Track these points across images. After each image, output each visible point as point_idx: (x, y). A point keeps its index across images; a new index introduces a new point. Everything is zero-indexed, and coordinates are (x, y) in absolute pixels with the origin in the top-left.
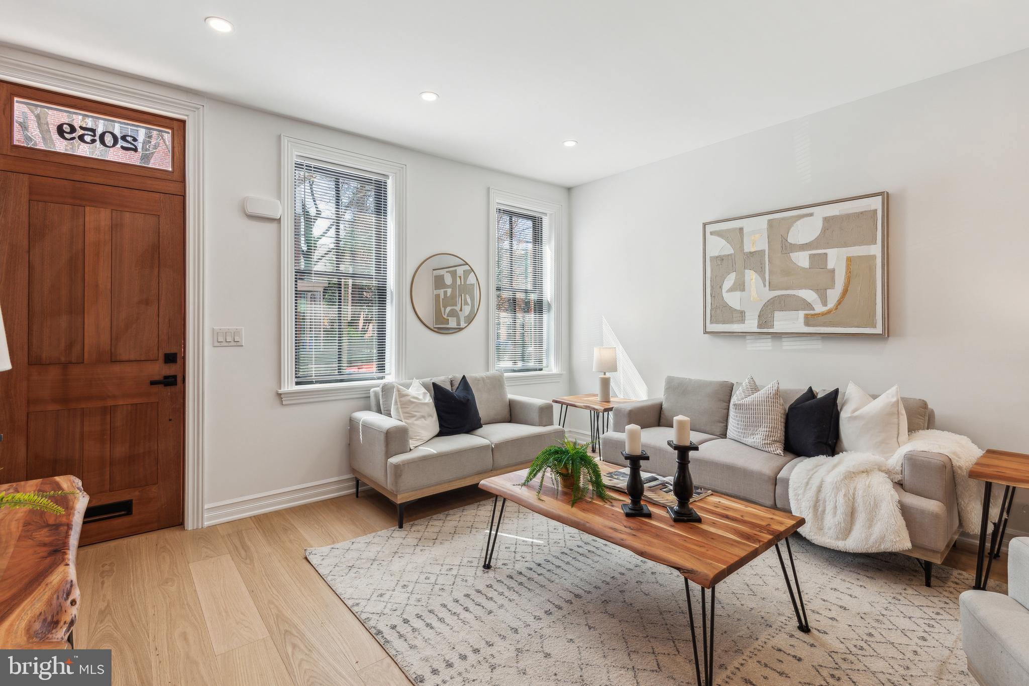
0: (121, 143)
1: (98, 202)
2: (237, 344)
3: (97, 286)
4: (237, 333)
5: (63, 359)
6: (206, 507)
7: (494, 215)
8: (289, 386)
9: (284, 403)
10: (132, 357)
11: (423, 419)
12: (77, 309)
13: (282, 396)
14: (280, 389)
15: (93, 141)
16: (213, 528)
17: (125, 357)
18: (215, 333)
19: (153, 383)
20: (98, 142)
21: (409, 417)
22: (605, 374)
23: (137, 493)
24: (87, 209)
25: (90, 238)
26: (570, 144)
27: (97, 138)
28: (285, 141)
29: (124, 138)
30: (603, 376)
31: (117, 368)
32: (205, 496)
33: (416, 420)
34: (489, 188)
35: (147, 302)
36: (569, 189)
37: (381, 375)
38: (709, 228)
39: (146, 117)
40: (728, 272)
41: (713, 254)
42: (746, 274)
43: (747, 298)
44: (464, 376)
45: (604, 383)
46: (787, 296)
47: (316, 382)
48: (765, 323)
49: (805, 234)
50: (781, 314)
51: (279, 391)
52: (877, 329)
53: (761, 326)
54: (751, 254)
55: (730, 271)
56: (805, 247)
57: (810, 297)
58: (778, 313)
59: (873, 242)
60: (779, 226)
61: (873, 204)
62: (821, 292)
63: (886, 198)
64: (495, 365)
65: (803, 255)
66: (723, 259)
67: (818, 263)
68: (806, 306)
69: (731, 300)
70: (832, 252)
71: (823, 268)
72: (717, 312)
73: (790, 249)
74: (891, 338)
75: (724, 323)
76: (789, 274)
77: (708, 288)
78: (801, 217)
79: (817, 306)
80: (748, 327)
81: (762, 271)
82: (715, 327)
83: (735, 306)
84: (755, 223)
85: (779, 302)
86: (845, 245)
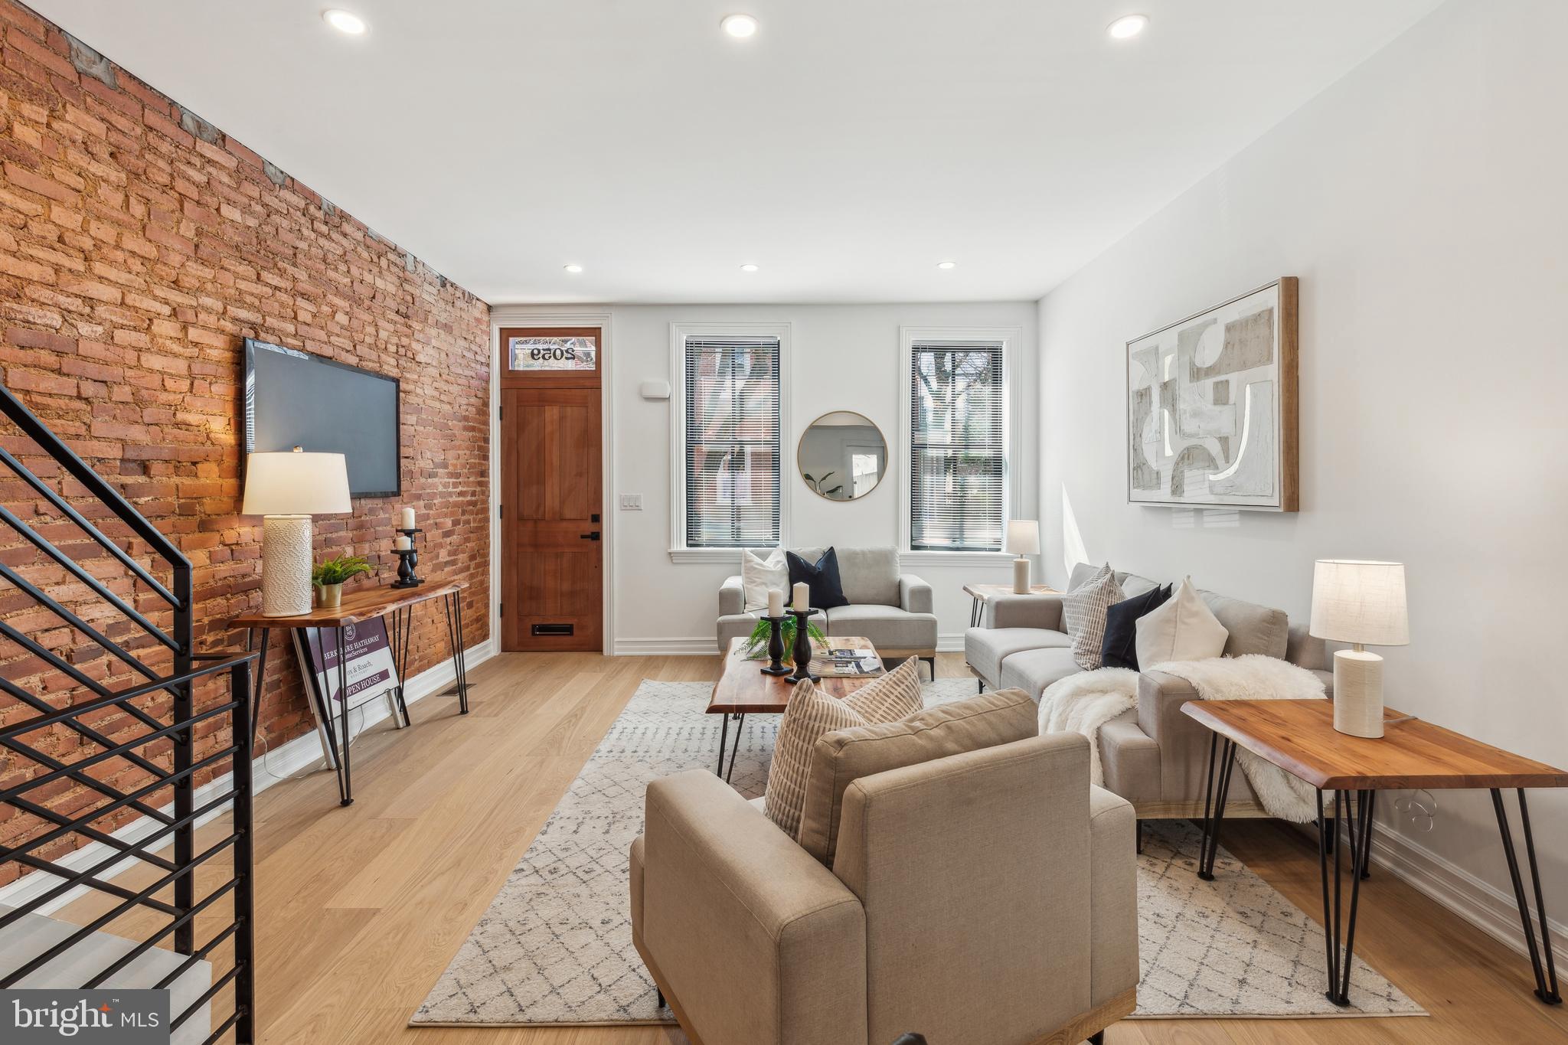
0: (565, 354)
1: (552, 402)
2: (638, 508)
3: (552, 464)
4: (637, 498)
5: (535, 517)
6: (616, 640)
7: (907, 354)
8: (679, 544)
9: (674, 561)
10: (572, 517)
11: (763, 586)
12: (541, 481)
13: (672, 555)
14: (670, 548)
15: (550, 357)
16: (619, 657)
17: (568, 516)
18: (622, 499)
19: (583, 537)
20: (552, 357)
21: (751, 582)
22: (1022, 557)
23: (576, 620)
24: (546, 407)
25: (548, 429)
26: (947, 266)
27: (552, 355)
28: (673, 328)
29: (567, 351)
30: (1019, 560)
31: (564, 524)
32: (615, 632)
33: (756, 586)
34: (900, 326)
35: (580, 475)
36: (1036, 302)
38: (1133, 349)
39: (579, 331)
40: (1146, 413)
41: (1135, 386)
42: (1161, 418)
43: (1161, 451)
44: (832, 548)
45: (1021, 569)
46: (1195, 447)
47: (708, 546)
48: (1177, 488)
49: (1210, 351)
50: (1190, 475)
51: (669, 551)
52: (1274, 499)
53: (1174, 493)
54: (1165, 386)
55: (1148, 412)
56: (1210, 371)
57: (1214, 448)
58: (1187, 474)
59: (1270, 360)
60: (1188, 342)
61: (1273, 299)
62: (1224, 441)
63: (1291, 288)
64: (912, 540)
65: (1208, 383)
66: (1143, 395)
67: (1221, 395)
68: (1211, 463)
69: (1149, 453)
70: (1233, 378)
71: (1226, 403)
72: (1139, 471)
73: (1197, 374)
74: (1301, 513)
75: (1145, 487)
76: (1196, 414)
77: (1131, 437)
78: (1206, 325)
79: (1220, 462)
80: (1164, 493)
81: (1173, 410)
82: (1137, 494)
83: (1153, 464)
84: (1171, 338)
85: (1188, 456)
86: (1244, 366)
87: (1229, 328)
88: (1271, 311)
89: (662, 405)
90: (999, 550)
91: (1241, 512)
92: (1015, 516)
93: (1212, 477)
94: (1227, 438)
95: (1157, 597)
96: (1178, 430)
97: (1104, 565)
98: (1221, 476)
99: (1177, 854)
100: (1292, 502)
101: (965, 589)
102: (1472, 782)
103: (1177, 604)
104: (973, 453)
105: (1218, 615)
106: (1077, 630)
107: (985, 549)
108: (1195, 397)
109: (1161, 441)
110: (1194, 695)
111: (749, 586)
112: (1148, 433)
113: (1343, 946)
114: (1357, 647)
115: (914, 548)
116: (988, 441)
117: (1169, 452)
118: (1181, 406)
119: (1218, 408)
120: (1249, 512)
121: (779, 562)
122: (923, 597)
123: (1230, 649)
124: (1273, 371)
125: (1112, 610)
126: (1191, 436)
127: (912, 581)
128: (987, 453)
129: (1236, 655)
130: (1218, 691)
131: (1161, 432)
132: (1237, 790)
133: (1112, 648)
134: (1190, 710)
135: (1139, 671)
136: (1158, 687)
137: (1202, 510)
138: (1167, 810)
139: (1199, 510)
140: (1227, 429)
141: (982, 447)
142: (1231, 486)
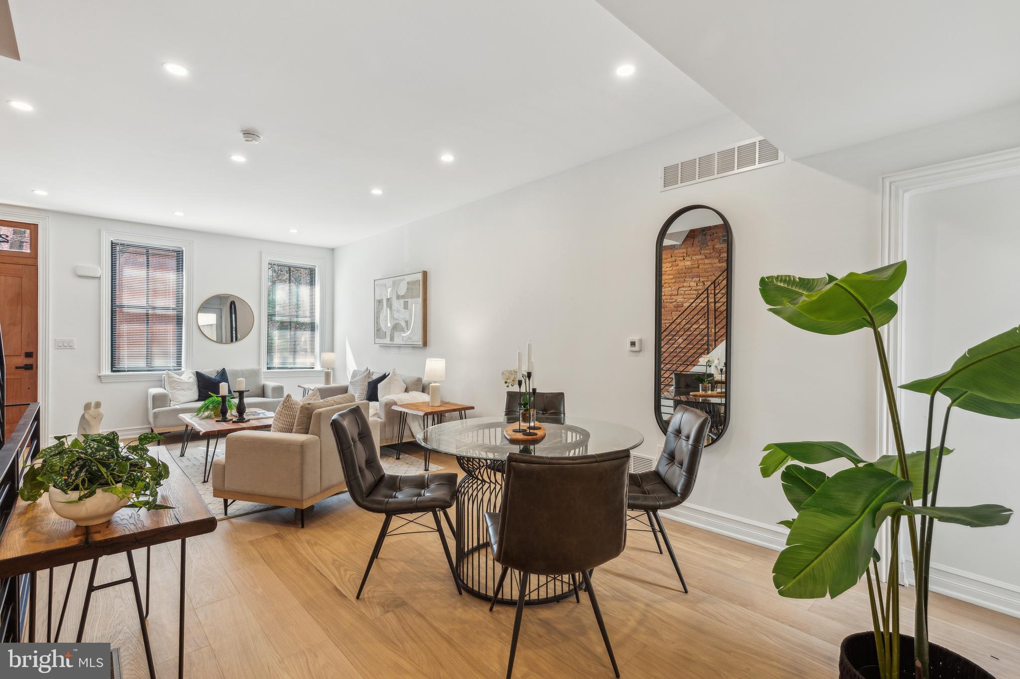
2: (71, 347)
4: (71, 341)
7: (265, 266)
8: (106, 371)
9: (103, 381)
13: (101, 377)
14: (100, 373)
18: (56, 341)
19: (19, 368)
22: (327, 369)
26: (294, 231)
28: (105, 232)
30: (327, 371)
32: (50, 431)
34: (261, 252)
36: (333, 250)
37: (179, 368)
38: (376, 283)
40: (381, 309)
41: (377, 298)
42: (387, 311)
43: (387, 324)
44: (224, 369)
45: (327, 375)
46: (398, 324)
47: (128, 371)
48: (392, 339)
49: (402, 291)
50: (396, 334)
51: (99, 375)
52: (421, 343)
53: (391, 340)
54: (388, 300)
55: (382, 309)
56: (403, 297)
57: (403, 324)
58: (395, 333)
59: (419, 296)
60: (395, 285)
61: (420, 277)
62: (407, 322)
63: (425, 274)
64: (267, 364)
65: (402, 301)
66: (380, 302)
67: (406, 306)
68: (403, 330)
69: (382, 326)
70: (409, 300)
71: (407, 309)
72: (378, 332)
73: (398, 297)
74: (427, 347)
75: (381, 338)
76: (398, 311)
77: (376, 318)
78: (401, 280)
79: (406, 329)
80: (387, 341)
81: (391, 309)
82: (378, 341)
83: (383, 329)
84: (389, 282)
85: (396, 327)
86: (412, 297)
87: (408, 283)
88: (420, 280)
89: (95, 282)
90: (313, 368)
91: (412, 347)
92: (322, 350)
93: (403, 335)
94: (407, 321)
95: (384, 377)
96: (392, 317)
97: (366, 368)
98: (406, 335)
99: (390, 457)
100: (425, 344)
101: (299, 386)
102: (454, 410)
103: (391, 377)
104: (301, 320)
105: (403, 381)
106: (356, 393)
107: (306, 368)
108: (398, 304)
109: (386, 320)
110: (395, 404)
111: (172, 391)
112: (382, 317)
113: (428, 458)
114: (435, 382)
115: (268, 368)
116: (308, 314)
117: (389, 325)
118: (393, 308)
119: (405, 310)
120: (414, 347)
121: (191, 377)
122: (279, 390)
123: (406, 391)
124: (420, 300)
125: (369, 383)
126: (397, 319)
127: (271, 384)
128: (307, 320)
129: (408, 392)
130: (402, 402)
131: (386, 317)
132: (407, 433)
133: (369, 396)
134: (394, 408)
135: (378, 401)
136: (384, 402)
137: (400, 346)
138: (387, 442)
139: (399, 347)
140: (407, 318)
141: (305, 317)
142: (409, 338)
